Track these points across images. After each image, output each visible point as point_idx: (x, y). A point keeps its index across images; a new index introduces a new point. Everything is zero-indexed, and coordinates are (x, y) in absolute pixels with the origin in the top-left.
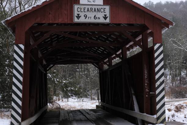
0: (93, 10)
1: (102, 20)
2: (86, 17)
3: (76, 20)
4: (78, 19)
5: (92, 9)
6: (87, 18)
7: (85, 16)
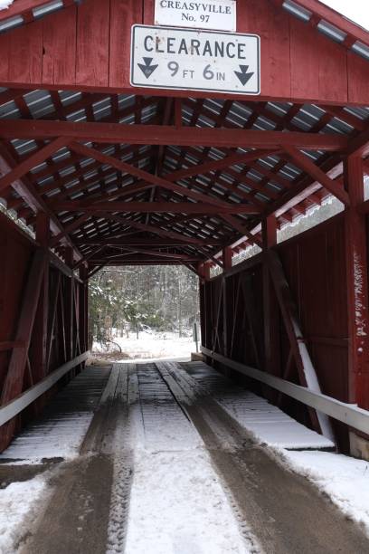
0: (201, 49)
1: (231, 85)
2: (176, 70)
3: (139, 79)
4: (147, 76)
5: (196, 44)
6: (180, 72)
7: (173, 66)
